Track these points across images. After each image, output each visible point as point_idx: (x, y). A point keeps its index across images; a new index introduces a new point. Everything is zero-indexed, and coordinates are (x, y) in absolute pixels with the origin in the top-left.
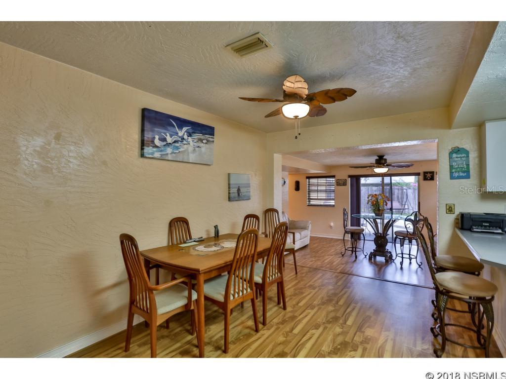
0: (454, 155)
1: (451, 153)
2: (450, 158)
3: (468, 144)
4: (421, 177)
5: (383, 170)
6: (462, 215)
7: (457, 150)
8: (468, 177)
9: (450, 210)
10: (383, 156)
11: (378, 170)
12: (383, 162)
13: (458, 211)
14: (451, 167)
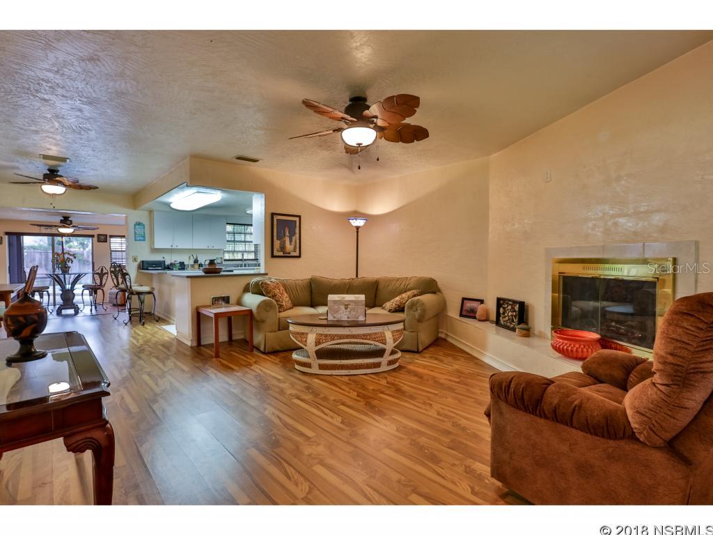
0: (137, 227)
1: (135, 225)
2: (135, 228)
3: (145, 221)
4: (95, 239)
5: (69, 231)
6: (143, 262)
7: (139, 224)
8: (144, 240)
9: (135, 260)
10: (69, 217)
11: (62, 230)
12: (69, 223)
13: (139, 260)
14: (135, 233)
